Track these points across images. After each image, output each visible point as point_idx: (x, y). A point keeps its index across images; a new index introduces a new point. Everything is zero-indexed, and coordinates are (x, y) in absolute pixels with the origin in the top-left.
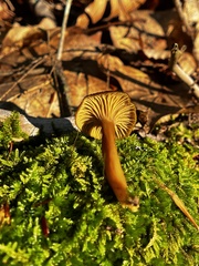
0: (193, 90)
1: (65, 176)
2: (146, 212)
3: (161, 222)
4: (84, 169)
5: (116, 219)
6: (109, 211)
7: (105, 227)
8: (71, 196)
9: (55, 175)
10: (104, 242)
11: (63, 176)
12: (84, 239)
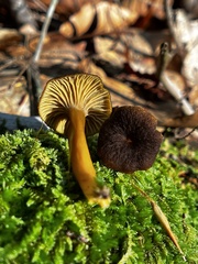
0: (181, 104)
1: (22, 168)
2: (120, 221)
3: (138, 235)
4: (46, 161)
5: (80, 224)
6: (73, 213)
7: (65, 232)
8: (26, 192)
9: (9, 166)
10: (62, 251)
11: (19, 168)
12: (36, 246)
